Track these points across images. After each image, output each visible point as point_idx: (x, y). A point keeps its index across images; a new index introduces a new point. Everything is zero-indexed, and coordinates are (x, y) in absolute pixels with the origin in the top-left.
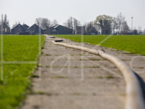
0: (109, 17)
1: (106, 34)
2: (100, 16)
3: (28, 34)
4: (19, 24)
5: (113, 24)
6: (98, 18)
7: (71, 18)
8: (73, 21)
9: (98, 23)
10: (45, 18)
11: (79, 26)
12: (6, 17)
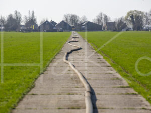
0: (140, 12)
1: (137, 30)
2: (131, 11)
3: (56, 31)
4: (47, 21)
5: (145, 19)
6: (129, 14)
7: (101, 13)
8: (103, 16)
9: (129, 18)
10: (73, 14)
11: (110, 21)
12: (33, 14)
